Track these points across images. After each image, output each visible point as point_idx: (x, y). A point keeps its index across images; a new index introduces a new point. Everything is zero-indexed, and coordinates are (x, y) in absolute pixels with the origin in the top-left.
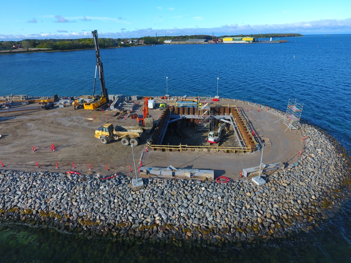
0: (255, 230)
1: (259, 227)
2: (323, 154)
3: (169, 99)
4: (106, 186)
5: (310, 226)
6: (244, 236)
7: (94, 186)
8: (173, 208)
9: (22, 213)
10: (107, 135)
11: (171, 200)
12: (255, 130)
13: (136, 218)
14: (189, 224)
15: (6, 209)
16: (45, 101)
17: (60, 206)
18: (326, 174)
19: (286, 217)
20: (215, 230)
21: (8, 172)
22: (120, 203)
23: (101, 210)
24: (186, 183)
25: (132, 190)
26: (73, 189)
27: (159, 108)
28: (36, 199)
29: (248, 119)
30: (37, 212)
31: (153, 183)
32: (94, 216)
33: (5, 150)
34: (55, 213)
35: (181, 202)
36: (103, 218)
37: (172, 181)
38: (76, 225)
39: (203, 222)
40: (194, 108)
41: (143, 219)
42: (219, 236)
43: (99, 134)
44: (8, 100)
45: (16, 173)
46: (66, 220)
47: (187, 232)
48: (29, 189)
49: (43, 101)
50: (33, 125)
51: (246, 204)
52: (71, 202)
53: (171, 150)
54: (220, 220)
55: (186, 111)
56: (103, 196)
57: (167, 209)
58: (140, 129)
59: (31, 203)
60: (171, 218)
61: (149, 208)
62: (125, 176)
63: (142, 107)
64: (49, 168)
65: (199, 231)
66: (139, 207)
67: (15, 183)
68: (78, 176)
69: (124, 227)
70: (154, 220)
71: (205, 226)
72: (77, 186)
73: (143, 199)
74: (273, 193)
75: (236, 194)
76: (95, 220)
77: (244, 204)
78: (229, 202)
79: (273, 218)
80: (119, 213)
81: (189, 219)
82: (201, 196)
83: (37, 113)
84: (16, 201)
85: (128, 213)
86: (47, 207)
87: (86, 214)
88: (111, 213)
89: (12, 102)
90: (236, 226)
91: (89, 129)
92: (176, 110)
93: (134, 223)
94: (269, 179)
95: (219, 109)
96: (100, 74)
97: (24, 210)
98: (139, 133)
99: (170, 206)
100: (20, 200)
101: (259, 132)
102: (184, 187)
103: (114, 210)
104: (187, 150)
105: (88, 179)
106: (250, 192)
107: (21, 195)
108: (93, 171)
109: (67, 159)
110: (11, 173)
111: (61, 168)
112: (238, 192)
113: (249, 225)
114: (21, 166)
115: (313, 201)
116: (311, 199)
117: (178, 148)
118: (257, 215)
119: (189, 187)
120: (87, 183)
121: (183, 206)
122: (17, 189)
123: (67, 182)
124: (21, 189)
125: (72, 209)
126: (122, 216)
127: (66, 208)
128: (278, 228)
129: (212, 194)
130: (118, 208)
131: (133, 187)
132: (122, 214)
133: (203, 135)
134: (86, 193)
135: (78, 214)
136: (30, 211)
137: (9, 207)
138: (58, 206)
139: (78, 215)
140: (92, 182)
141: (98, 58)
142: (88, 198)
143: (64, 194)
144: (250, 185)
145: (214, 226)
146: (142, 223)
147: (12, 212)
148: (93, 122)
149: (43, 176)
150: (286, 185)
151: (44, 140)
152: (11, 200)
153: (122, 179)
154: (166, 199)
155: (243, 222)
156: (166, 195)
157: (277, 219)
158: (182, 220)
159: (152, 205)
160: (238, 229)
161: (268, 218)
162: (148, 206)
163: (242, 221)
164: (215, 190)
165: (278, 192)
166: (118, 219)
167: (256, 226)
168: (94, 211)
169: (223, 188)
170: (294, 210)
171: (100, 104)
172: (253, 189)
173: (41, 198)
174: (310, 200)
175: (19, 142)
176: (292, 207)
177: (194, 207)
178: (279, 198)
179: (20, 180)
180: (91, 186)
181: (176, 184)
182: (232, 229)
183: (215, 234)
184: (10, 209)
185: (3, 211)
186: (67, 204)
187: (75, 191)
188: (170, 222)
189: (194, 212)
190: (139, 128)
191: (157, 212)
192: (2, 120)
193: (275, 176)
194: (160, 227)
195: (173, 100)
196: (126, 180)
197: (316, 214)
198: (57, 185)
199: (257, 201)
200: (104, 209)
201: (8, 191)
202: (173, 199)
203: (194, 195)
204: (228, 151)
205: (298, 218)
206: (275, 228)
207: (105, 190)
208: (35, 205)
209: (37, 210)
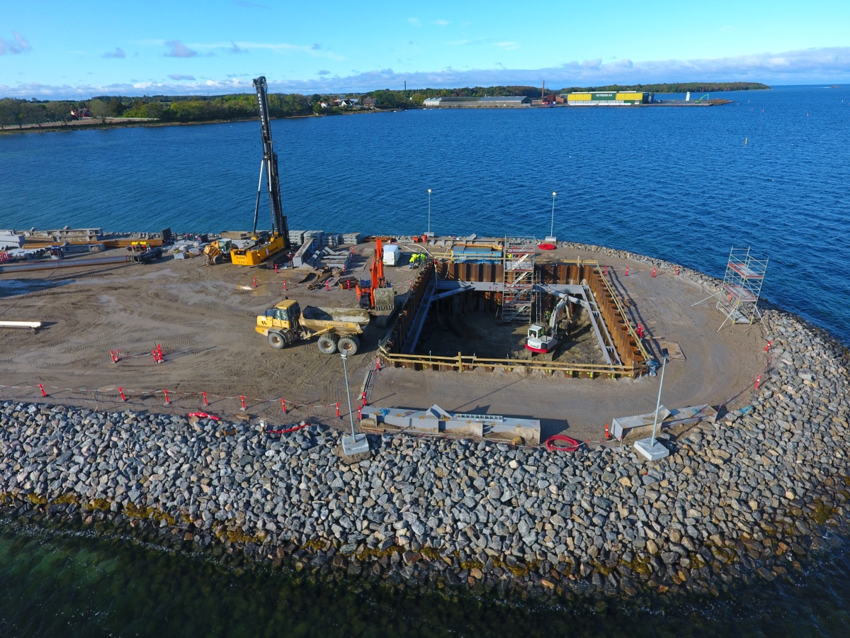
0: (640, 570)
1: (650, 563)
2: (815, 386)
3: (435, 243)
5: (780, 568)
6: (612, 585)
8: (439, 510)
9: (85, 507)
10: (285, 328)
12: (643, 322)
13: (350, 529)
14: (477, 550)
15: (50, 497)
16: (141, 243)
18: (823, 437)
19: (719, 543)
20: (541, 566)
21: (55, 411)
22: (313, 493)
23: (268, 508)
24: (472, 448)
27: (409, 263)
28: (118, 475)
29: (628, 295)
30: (120, 506)
32: (250, 521)
33: (49, 357)
34: (161, 510)
37: (438, 443)
38: (207, 540)
39: (511, 546)
40: (493, 267)
42: (551, 581)
43: (265, 324)
44: (58, 240)
46: (185, 528)
47: (473, 570)
49: (137, 243)
50: (113, 299)
51: (620, 506)
52: (199, 486)
53: (436, 368)
55: (474, 272)
56: (274, 474)
57: (424, 511)
58: (364, 316)
60: (433, 534)
63: (368, 260)
64: (148, 402)
65: (502, 569)
67: (70, 437)
69: (321, 549)
70: (394, 537)
71: (516, 557)
72: (213, 448)
74: (687, 481)
76: (252, 530)
77: (614, 504)
78: (575, 499)
79: (685, 542)
80: (310, 516)
82: (508, 482)
83: (122, 271)
84: (72, 478)
86: (143, 495)
87: (233, 515)
88: (291, 514)
89: (68, 244)
90: (592, 559)
91: (243, 311)
92: (450, 270)
93: (346, 542)
94: (678, 446)
95: (556, 268)
96: (272, 180)
97: (89, 501)
98: (361, 325)
99: (433, 503)
100: (82, 476)
101: (653, 328)
102: (466, 458)
104: (474, 367)
106: (630, 478)
107: (84, 466)
108: (251, 413)
109: (191, 383)
110: (63, 413)
111: (175, 404)
114: (85, 397)
115: (789, 504)
116: (783, 500)
117: (454, 362)
118: (646, 534)
119: (480, 460)
120: (236, 441)
121: (464, 504)
122: (76, 451)
124: (84, 450)
125: (200, 502)
126: (318, 524)
128: (698, 569)
129: (534, 478)
133: (514, 333)
135: (213, 514)
136: (103, 504)
137: (57, 492)
139: (214, 517)
141: (266, 142)
142: (238, 477)
143: (181, 465)
144: (630, 459)
145: (539, 557)
146: (364, 541)
147: (62, 504)
148: (251, 295)
150: (720, 462)
151: (137, 335)
152: (61, 476)
155: (610, 551)
156: (422, 478)
157: (697, 546)
158: (460, 538)
159: (390, 500)
160: (597, 568)
161: (672, 543)
162: (379, 501)
163: (607, 546)
165: (699, 479)
166: (307, 530)
167: (641, 560)
168: (250, 509)
170: (740, 525)
171: (270, 252)
173: (130, 473)
174: (780, 503)
175: (82, 340)
178: (701, 493)
179: (82, 429)
182: (582, 567)
183: (540, 577)
184: (58, 496)
187: (209, 459)
188: (432, 543)
189: (490, 520)
190: (360, 312)
191: (400, 518)
192: (43, 286)
193: (692, 438)
194: (406, 554)
195: (443, 246)
197: (795, 539)
201: (55, 455)
202: (440, 487)
204: (575, 374)
205: (749, 546)
206: (691, 568)
208: (115, 489)
209: (119, 501)
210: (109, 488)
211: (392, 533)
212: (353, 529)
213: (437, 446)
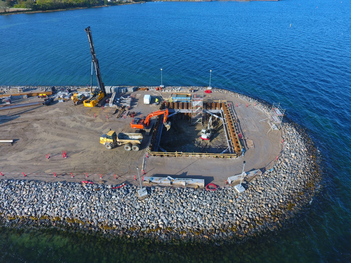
0: (234, 230)
1: (237, 228)
2: (295, 158)
3: (164, 91)
4: (117, 195)
5: (275, 226)
6: (225, 235)
7: (107, 196)
8: (172, 214)
9: (52, 220)
11: (171, 208)
13: (144, 223)
14: (184, 227)
15: (38, 217)
16: (44, 95)
17: (82, 213)
18: (295, 178)
19: (258, 219)
20: (204, 231)
21: (31, 183)
22: (130, 211)
23: (116, 217)
24: (182, 191)
25: (139, 199)
26: (90, 199)
28: (61, 208)
29: (237, 117)
30: (64, 219)
31: (155, 192)
32: (110, 222)
33: (21, 157)
34: (79, 219)
35: (178, 209)
36: (118, 223)
37: (170, 190)
38: (97, 229)
39: (195, 225)
40: (188, 103)
41: (149, 223)
42: (207, 236)
44: (6, 93)
45: (39, 184)
46: (88, 225)
47: (183, 234)
48: (53, 199)
49: (42, 95)
50: (38, 125)
51: (229, 209)
52: (91, 210)
54: (208, 223)
55: (180, 106)
56: (116, 205)
57: (167, 215)
59: (58, 211)
60: (170, 223)
61: (154, 215)
62: (131, 185)
63: (138, 101)
64: (65, 177)
65: (192, 233)
66: (145, 213)
67: (40, 194)
68: (92, 186)
69: (135, 230)
70: (158, 225)
71: (197, 229)
72: (93, 196)
73: (148, 207)
74: (250, 199)
75: (221, 201)
76: (111, 225)
77: (227, 209)
78: (215, 208)
79: (248, 220)
80: (130, 219)
81: (185, 223)
82: (194, 204)
83: (38, 110)
84: (45, 210)
85: (137, 219)
86: (71, 214)
87: (104, 220)
88: (123, 219)
89: (11, 96)
90: (220, 228)
91: (93, 130)
92: (171, 105)
93: (143, 227)
94: (248, 186)
95: (211, 104)
96: (97, 70)
97: (53, 218)
99: (170, 212)
100: (48, 209)
101: (245, 133)
102: (180, 195)
103: (126, 217)
104: (182, 156)
105: (101, 189)
106: (232, 199)
107: (48, 205)
108: (104, 180)
109: (79, 167)
110: (35, 184)
111: (75, 177)
112: (223, 200)
113: (230, 227)
114: (41, 176)
115: (281, 204)
116: (279, 203)
117: (175, 154)
118: (236, 218)
119: (185, 196)
120: (101, 193)
121: (180, 212)
122: (43, 199)
123: (84, 192)
124: (46, 199)
125: (92, 216)
126: (133, 222)
127: (87, 215)
128: (251, 228)
129: (202, 202)
130: (129, 215)
131: (139, 196)
132: (132, 220)
133: (196, 130)
134: (101, 202)
135: (97, 220)
136: (58, 219)
137: (40, 215)
138: (80, 214)
139: (98, 221)
140: (105, 192)
141: (93, 55)
142: (104, 206)
143: (83, 203)
144: (233, 192)
145: (204, 229)
146: (148, 227)
147: (43, 220)
148: (95, 122)
149: (63, 187)
150: (261, 191)
151: (53, 144)
152: (40, 209)
153: (129, 188)
154: (166, 206)
155: (225, 225)
156: (166, 204)
157: (251, 221)
158: (179, 224)
159: (156, 212)
160: (221, 230)
161: (244, 220)
162: (152, 213)
163: (224, 223)
164: (205, 198)
165: (254, 198)
166: (130, 224)
167: (235, 227)
168: (110, 217)
169: (212, 196)
170: (265, 213)
172: (235, 196)
173: (65, 207)
174: (278, 204)
175: (31, 148)
176: (263, 210)
177: (188, 213)
178: (254, 203)
179: (44, 191)
180: (105, 196)
181: (174, 193)
182: (217, 231)
183: (204, 234)
184: (41, 217)
185: (36, 219)
186: (87, 211)
187: (92, 200)
188: (170, 226)
189: (188, 217)
191: (160, 218)
192: (7, 119)
193: (253, 182)
194: (162, 230)
195: (168, 92)
196: (133, 189)
197: (281, 216)
198: (76, 195)
199: (237, 207)
200: (118, 216)
201: (36, 201)
202: (172, 206)
203: (188, 203)
204: (217, 157)
205: (267, 219)
206: (249, 228)
207: (116, 199)
208: (61, 213)
209: (64, 217)
210: (59, 212)
211: (157, 223)
212: (145, 222)
213: (170, 191)
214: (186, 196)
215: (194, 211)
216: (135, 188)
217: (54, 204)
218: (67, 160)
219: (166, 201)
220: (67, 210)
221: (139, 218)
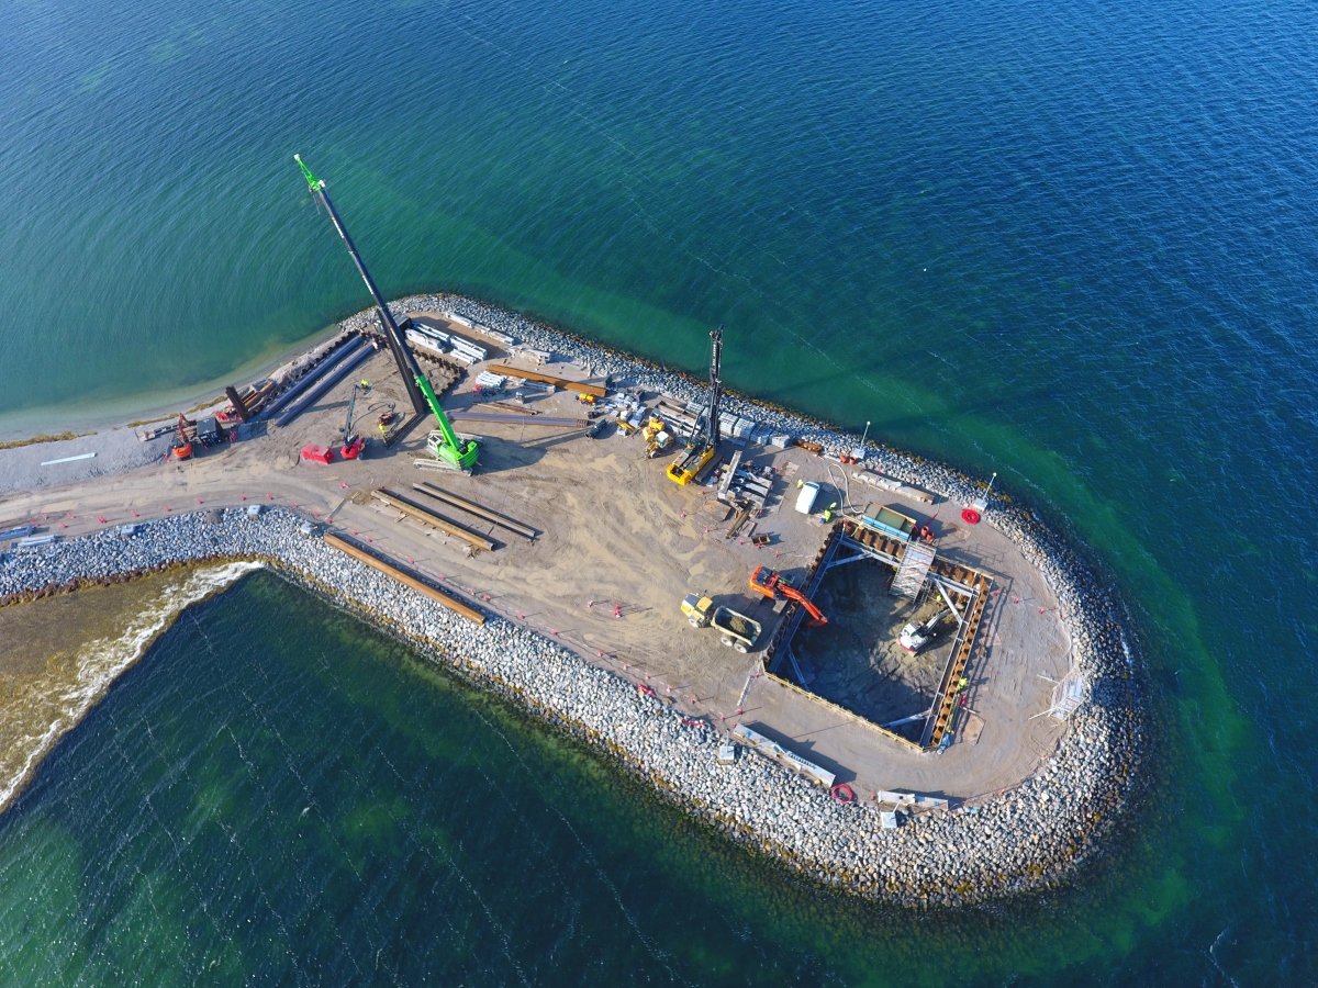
0: (845, 878)
1: (851, 877)
4: (687, 738)
5: (915, 904)
6: (828, 879)
8: (760, 809)
9: (588, 732)
11: (761, 798)
14: (772, 837)
15: (570, 719)
17: (630, 742)
19: (893, 881)
20: (799, 857)
22: (700, 773)
24: (790, 779)
25: (718, 761)
26: (646, 724)
28: (603, 719)
30: (605, 739)
32: (668, 776)
34: (625, 750)
35: (772, 805)
37: (772, 767)
38: (647, 777)
39: (789, 842)
42: (800, 865)
45: (576, 662)
46: (636, 766)
47: (767, 846)
48: (594, 699)
50: (575, 501)
51: (852, 845)
52: (644, 744)
56: (682, 753)
57: (752, 807)
60: (753, 820)
62: (713, 728)
64: (614, 662)
65: (780, 851)
67: (576, 682)
69: (699, 806)
70: (734, 814)
71: (789, 848)
72: (651, 721)
73: (728, 780)
74: (897, 845)
75: (846, 826)
76: (668, 782)
77: (850, 842)
78: (831, 832)
80: (697, 786)
81: (774, 832)
82: (800, 809)
83: (575, 445)
84: (580, 711)
85: (707, 791)
87: (660, 769)
88: (687, 781)
90: (825, 864)
92: (856, 534)
93: (711, 808)
94: (908, 822)
97: (590, 730)
99: (758, 804)
100: (585, 712)
102: (784, 784)
105: (666, 714)
106: (866, 831)
107: (585, 706)
108: (673, 696)
109: (638, 649)
111: (630, 670)
112: (851, 825)
115: (948, 877)
116: (947, 874)
117: (808, 694)
118: (858, 863)
119: (791, 789)
120: (664, 721)
121: (773, 811)
123: (639, 709)
124: (585, 694)
125: (644, 754)
126: (700, 792)
128: (873, 889)
129: (814, 813)
131: (720, 758)
132: (700, 789)
134: (662, 739)
136: (597, 734)
137: (573, 718)
139: (650, 766)
140: (670, 722)
142: (664, 747)
143: (635, 726)
144: (874, 819)
145: (799, 853)
146: (720, 810)
147: (577, 726)
149: (610, 684)
150: (924, 841)
151: (600, 571)
152: (575, 708)
154: (755, 792)
155: (835, 864)
156: (757, 788)
157: (880, 879)
158: (766, 828)
159: (737, 794)
160: (825, 869)
161: (868, 872)
162: (732, 792)
164: (822, 808)
165: (905, 847)
166: (694, 793)
167: (848, 874)
168: (668, 769)
169: (834, 810)
170: (911, 878)
172: (874, 829)
173: (609, 720)
174: (944, 874)
177: (785, 819)
179: (582, 679)
181: (777, 775)
182: (818, 866)
183: (796, 862)
184: (575, 721)
186: (639, 743)
187: (649, 728)
188: (752, 825)
189: (784, 825)
191: (740, 806)
193: (922, 819)
194: (738, 825)
196: (714, 738)
197: (936, 894)
198: (627, 707)
200: (681, 773)
201: (570, 692)
202: (765, 797)
203: (791, 803)
205: (908, 888)
206: (870, 887)
207: (684, 744)
208: (602, 727)
209: (604, 735)
210: (599, 725)
212: (716, 801)
213: (771, 769)
214: (794, 789)
215: (796, 821)
216: (718, 736)
217: (594, 709)
218: (619, 624)
219: (758, 783)
220: (610, 727)
221: (709, 790)
